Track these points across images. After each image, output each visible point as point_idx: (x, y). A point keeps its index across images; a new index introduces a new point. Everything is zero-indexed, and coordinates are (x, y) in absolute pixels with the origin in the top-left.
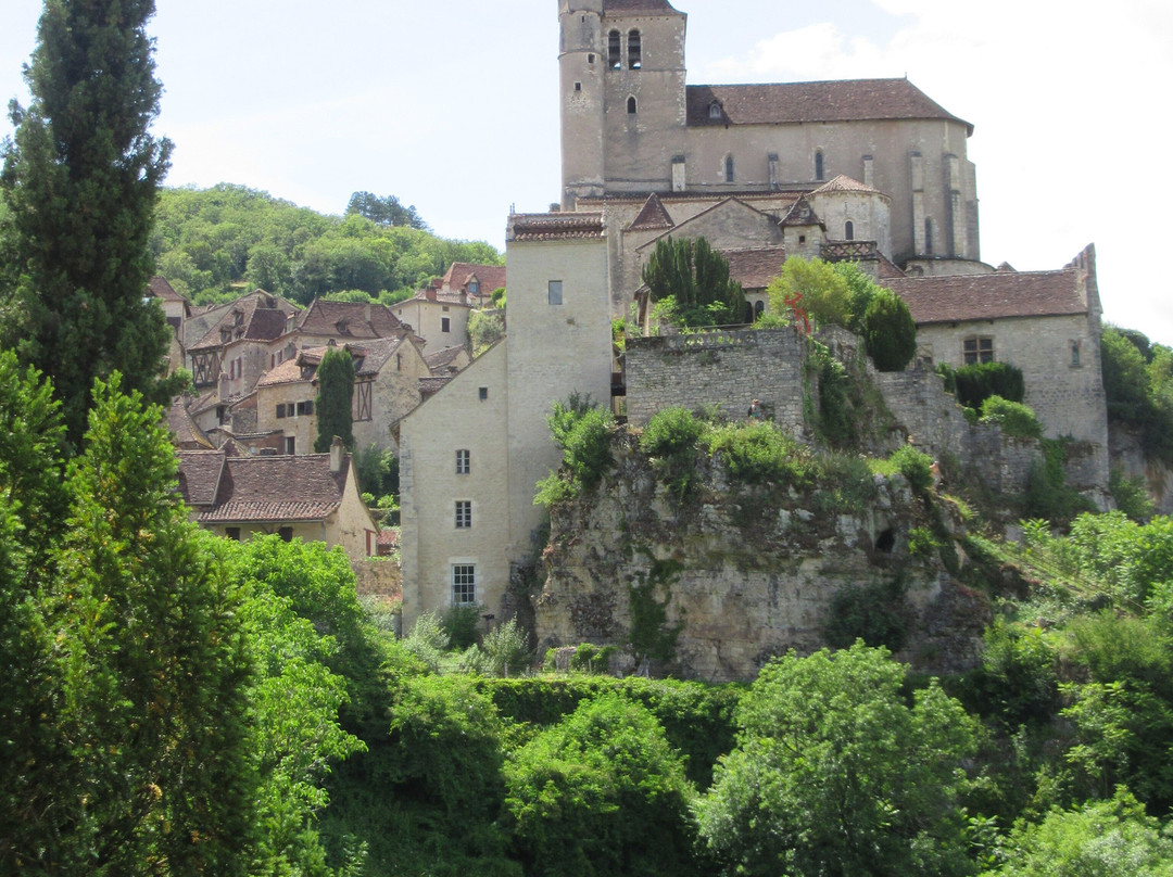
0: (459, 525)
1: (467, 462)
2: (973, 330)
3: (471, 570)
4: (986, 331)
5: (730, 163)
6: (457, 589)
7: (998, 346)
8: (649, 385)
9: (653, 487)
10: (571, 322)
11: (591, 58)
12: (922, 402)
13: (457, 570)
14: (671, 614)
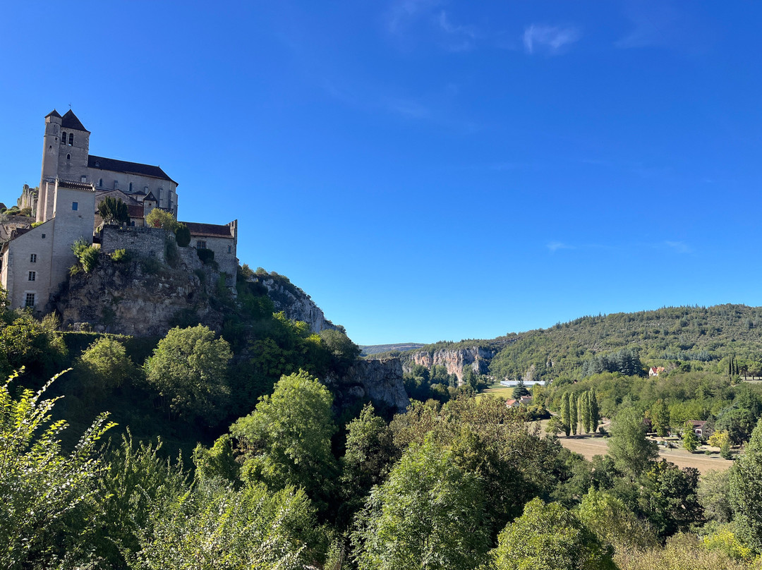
0: (30, 280)
1: (35, 258)
2: (200, 239)
3: (33, 295)
4: (204, 240)
5: (101, 181)
6: (27, 301)
7: (207, 244)
8: (112, 239)
9: (114, 272)
10: (80, 217)
11: (56, 139)
12: (192, 257)
13: (28, 295)
14: (118, 314)
